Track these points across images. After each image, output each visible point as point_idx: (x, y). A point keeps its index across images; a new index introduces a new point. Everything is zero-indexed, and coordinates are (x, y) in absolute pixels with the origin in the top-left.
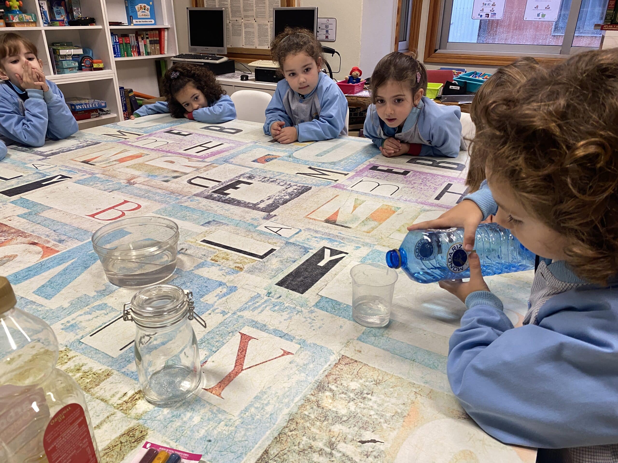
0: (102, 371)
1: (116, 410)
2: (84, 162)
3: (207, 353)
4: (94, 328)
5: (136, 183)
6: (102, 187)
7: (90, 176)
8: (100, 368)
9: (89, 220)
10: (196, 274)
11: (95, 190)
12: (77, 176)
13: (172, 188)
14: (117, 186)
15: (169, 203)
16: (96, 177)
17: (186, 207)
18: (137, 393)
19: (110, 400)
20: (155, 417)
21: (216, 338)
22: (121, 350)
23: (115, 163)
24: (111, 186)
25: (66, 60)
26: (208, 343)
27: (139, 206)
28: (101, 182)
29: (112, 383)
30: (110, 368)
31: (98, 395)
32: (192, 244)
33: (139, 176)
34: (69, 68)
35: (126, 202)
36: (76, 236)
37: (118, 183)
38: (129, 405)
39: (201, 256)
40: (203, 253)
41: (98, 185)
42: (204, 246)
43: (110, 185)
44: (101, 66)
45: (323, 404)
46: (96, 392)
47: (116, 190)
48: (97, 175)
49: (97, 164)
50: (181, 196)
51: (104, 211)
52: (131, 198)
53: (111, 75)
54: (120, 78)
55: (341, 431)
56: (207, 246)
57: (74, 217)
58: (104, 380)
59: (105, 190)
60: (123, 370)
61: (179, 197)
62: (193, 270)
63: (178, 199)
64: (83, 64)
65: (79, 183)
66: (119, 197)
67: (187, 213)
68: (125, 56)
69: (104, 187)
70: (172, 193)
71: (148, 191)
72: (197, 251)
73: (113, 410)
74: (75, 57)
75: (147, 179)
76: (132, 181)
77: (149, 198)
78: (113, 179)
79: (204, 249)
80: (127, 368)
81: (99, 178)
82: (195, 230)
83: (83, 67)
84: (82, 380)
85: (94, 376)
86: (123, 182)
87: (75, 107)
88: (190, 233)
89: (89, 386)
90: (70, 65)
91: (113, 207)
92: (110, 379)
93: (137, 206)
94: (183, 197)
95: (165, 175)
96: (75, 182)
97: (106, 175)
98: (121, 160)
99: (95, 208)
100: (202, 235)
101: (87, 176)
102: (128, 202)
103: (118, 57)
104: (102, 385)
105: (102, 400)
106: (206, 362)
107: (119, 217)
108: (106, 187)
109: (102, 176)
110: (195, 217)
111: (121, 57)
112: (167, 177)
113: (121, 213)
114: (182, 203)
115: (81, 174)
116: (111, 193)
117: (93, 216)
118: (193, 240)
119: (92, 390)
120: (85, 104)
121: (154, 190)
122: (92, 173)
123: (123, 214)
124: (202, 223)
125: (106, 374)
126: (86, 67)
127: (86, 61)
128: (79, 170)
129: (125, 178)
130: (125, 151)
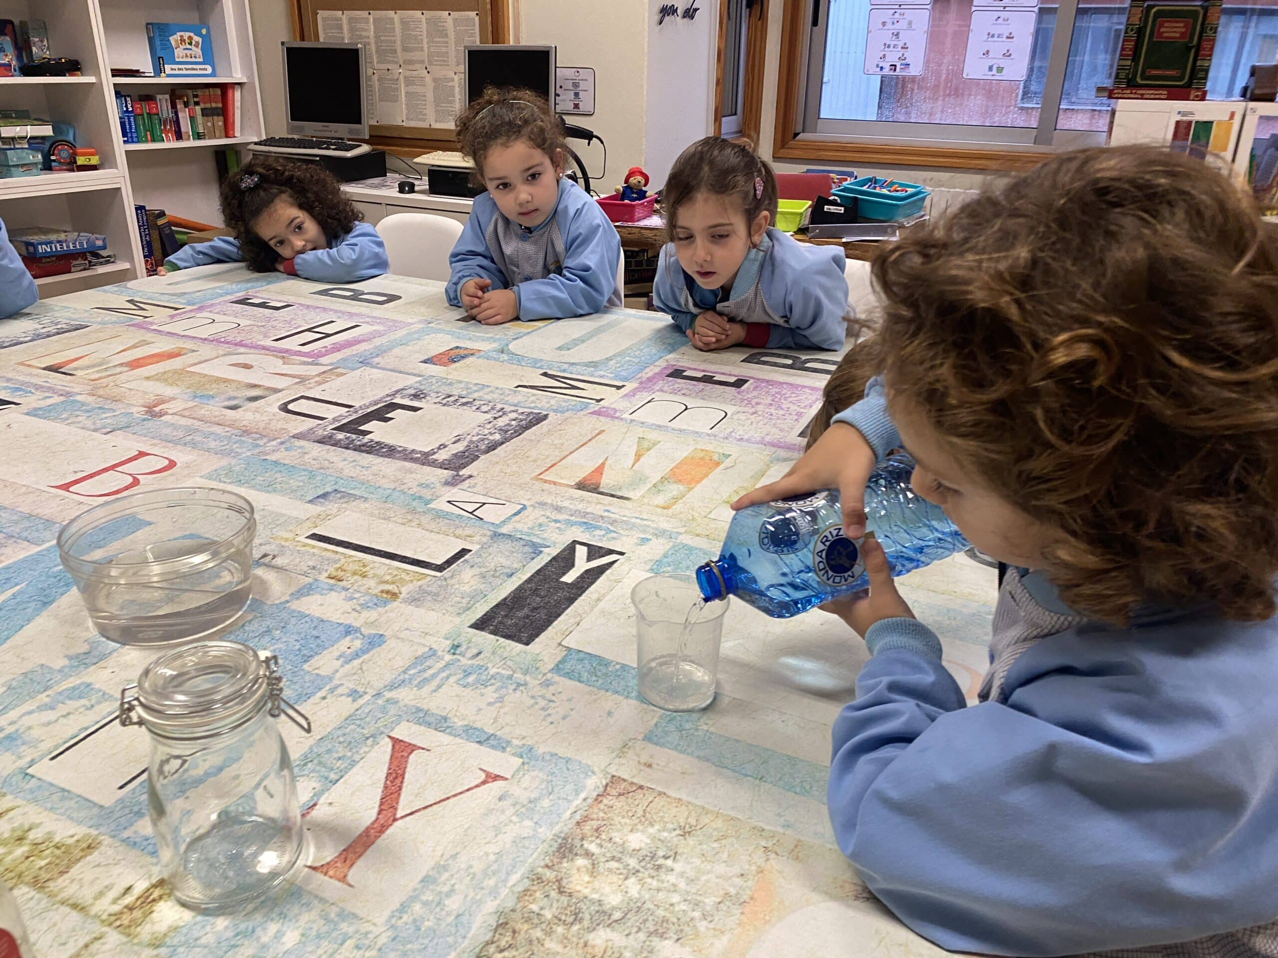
0: (76, 838)
1: (106, 929)
2: (49, 369)
3: (318, 785)
4: (61, 741)
5: (166, 414)
6: (89, 424)
7: (62, 399)
8: (71, 832)
9: (57, 496)
10: (294, 611)
11: (73, 429)
12: (32, 401)
13: (244, 423)
14: (124, 420)
15: (238, 454)
16: (76, 401)
17: (276, 463)
18: (155, 886)
19: (92, 904)
20: (196, 940)
21: (337, 752)
22: (121, 787)
23: (119, 370)
24: (108, 421)
25: (15, 149)
26: (320, 763)
27: (172, 464)
28: (88, 411)
29: (98, 865)
30: (94, 832)
31: (64, 895)
32: (287, 544)
33: (173, 399)
34: (23, 165)
35: (142, 454)
36: (25, 534)
37: (126, 414)
38: (137, 914)
39: (305, 569)
40: (311, 563)
41: (80, 419)
42: (314, 547)
43: (107, 418)
44: (95, 160)
45: (571, 886)
46: (62, 890)
47: (120, 429)
48: (79, 398)
49: (79, 373)
50: (265, 440)
51: (91, 476)
52: (155, 445)
53: (117, 180)
54: (136, 188)
55: (610, 943)
56: (320, 548)
57: (24, 490)
58: (79, 860)
59: (95, 430)
60: (126, 834)
61: (261, 443)
62: (287, 602)
63: (258, 446)
64: (53, 158)
65: (35, 416)
66: (128, 445)
67: (278, 475)
68: (147, 141)
69: (94, 423)
70: (246, 432)
71: (190, 431)
72: (298, 560)
73: (97, 928)
74: (34, 142)
75: (191, 404)
76: (157, 409)
77: (194, 445)
78: (113, 406)
79: (314, 554)
80: (133, 828)
81: (83, 404)
82: (294, 514)
83: (53, 164)
84: (27, 863)
85: (58, 852)
86: (138, 411)
87: (36, 249)
88: (282, 520)
89: (44, 876)
90: (23, 158)
91: (113, 467)
92: (95, 857)
93: (167, 462)
94: (270, 441)
95: (232, 394)
96: (27, 414)
97: (100, 396)
98: (135, 364)
99: (72, 469)
100: (308, 524)
101: (57, 399)
102: (148, 454)
103: (133, 142)
104: (74, 871)
105: (74, 906)
106: (315, 805)
107: (127, 488)
108: (99, 424)
109: (90, 399)
110: (294, 483)
111: (138, 142)
112: (235, 398)
113: (130, 480)
114: (267, 454)
115: (39, 394)
116: (109, 436)
117: (66, 487)
118: (290, 536)
119: (51, 884)
120: (59, 242)
121: (206, 428)
122: (68, 393)
123: (136, 482)
124: (311, 498)
125: (85, 845)
126: (60, 163)
127: (60, 151)
128: (38, 387)
129: (141, 402)
130: (145, 343)
